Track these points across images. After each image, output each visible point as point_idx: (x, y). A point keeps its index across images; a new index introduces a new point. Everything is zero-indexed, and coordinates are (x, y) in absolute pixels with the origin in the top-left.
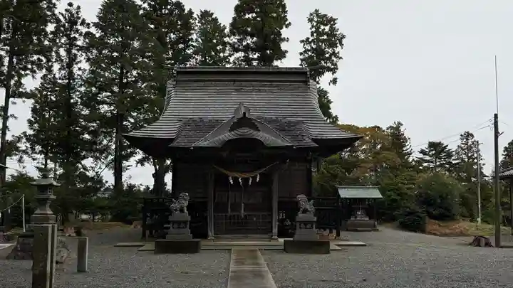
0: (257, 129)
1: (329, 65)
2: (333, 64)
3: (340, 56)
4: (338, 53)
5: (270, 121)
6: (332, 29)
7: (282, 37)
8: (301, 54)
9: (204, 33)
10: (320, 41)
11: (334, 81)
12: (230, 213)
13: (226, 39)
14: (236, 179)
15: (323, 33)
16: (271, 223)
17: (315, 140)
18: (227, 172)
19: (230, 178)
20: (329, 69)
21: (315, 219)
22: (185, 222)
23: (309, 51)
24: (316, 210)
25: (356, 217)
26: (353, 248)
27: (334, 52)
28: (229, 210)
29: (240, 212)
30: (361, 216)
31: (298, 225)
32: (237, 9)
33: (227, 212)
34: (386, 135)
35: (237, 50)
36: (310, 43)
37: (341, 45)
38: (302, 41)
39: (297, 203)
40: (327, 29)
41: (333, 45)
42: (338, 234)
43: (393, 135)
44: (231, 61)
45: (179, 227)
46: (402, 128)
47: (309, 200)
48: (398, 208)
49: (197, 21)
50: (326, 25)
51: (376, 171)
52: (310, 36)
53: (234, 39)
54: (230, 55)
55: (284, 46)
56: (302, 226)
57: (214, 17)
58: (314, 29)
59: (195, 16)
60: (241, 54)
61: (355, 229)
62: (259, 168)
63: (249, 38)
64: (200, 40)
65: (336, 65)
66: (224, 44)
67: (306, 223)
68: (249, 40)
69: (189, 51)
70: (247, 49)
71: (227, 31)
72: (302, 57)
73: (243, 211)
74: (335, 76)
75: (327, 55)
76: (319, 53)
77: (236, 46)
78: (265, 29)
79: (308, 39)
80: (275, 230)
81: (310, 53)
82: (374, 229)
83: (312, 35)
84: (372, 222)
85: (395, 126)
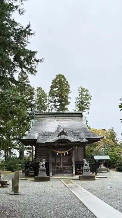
0: (67, 136)
1: (86, 107)
2: (88, 107)
3: (90, 103)
4: (90, 102)
5: (70, 132)
6: (87, 94)
7: (69, 97)
8: (76, 103)
9: (39, 96)
10: (83, 98)
11: (89, 113)
12: (57, 166)
13: (47, 98)
14: (59, 154)
15: (83, 95)
16: (72, 169)
17: (87, 139)
18: (56, 151)
19: (57, 154)
20: (86, 109)
21: (90, 168)
22: (44, 170)
23: (78, 102)
24: (90, 164)
25: (101, 167)
26: (102, 178)
27: (88, 102)
28: (57, 165)
29: (61, 166)
30: (103, 167)
31: (83, 170)
32: (51, 87)
33: (56, 166)
34: (108, 133)
35: (51, 102)
36: (79, 99)
37: (91, 99)
38: (76, 98)
39: (83, 162)
40: (85, 93)
41: (87, 99)
42: (96, 174)
43: (111, 133)
44: (49, 106)
45: (42, 172)
46: (114, 130)
47: (87, 161)
48: (116, 163)
49: (36, 91)
50: (85, 92)
51: (104, 147)
52: (78, 96)
53: (50, 98)
54: (48, 104)
55: (69, 100)
56: (85, 170)
57: (42, 89)
58: (80, 94)
59: (35, 89)
60: (53, 104)
61: (101, 172)
62: (68, 150)
63: (56, 97)
64: (37, 98)
65: (89, 107)
66: (46, 100)
67: (86, 169)
68: (56, 98)
69: (33, 103)
70: (55, 101)
71: (48, 95)
72: (76, 104)
73: (62, 166)
74: (89, 111)
75: (86, 103)
76: (83, 102)
77: (51, 100)
78: (62, 95)
79: (78, 97)
80: (74, 172)
81: (79, 103)
82: (108, 171)
83: (79, 96)
84: (107, 169)
85: (111, 129)
